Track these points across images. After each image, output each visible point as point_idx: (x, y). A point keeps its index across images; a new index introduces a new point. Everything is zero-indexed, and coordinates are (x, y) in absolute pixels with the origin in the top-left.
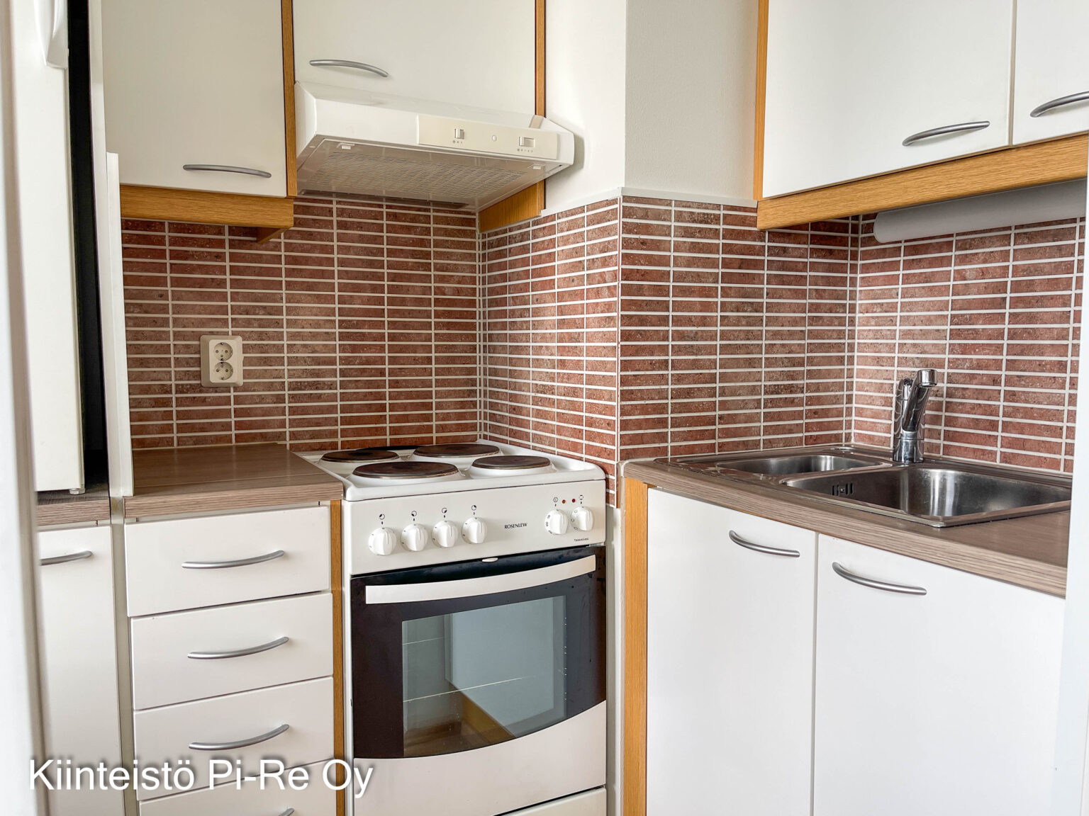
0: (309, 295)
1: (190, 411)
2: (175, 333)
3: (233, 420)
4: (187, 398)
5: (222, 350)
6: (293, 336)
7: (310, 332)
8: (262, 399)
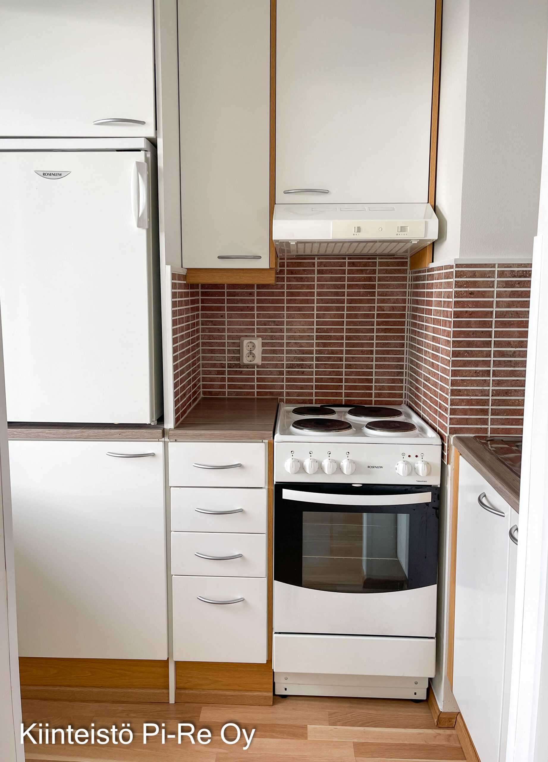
0: (299, 314)
1: (234, 377)
2: (228, 336)
3: (256, 383)
4: (233, 371)
5: (251, 346)
6: (289, 338)
7: (299, 335)
8: (271, 373)
